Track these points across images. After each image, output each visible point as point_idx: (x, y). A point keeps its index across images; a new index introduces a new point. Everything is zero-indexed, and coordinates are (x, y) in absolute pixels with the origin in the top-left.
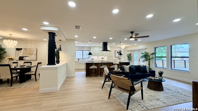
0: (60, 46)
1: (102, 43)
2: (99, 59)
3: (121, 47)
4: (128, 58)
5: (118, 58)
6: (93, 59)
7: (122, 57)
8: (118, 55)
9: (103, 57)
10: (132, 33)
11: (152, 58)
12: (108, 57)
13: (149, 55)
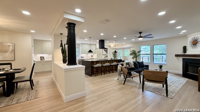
0: (61, 41)
1: (98, 41)
2: (87, 57)
3: (111, 45)
4: (113, 55)
5: (105, 56)
6: (83, 57)
7: (108, 55)
8: (105, 53)
9: (92, 55)
10: (140, 33)
11: (138, 55)
12: (97, 55)
13: (136, 52)
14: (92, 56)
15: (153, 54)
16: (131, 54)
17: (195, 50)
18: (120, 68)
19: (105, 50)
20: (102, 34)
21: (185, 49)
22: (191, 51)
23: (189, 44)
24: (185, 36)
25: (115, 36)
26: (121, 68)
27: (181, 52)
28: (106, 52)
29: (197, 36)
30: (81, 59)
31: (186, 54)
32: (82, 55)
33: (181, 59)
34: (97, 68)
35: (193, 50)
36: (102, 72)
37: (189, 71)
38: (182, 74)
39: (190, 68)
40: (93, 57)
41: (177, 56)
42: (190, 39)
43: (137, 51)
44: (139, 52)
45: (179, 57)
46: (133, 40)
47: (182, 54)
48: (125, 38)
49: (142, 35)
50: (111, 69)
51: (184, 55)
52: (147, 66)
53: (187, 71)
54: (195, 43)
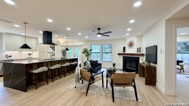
1: (42, 32)
2: (20, 55)
3: (60, 41)
4: (62, 54)
5: (51, 54)
6: (11, 56)
7: (56, 53)
8: (51, 50)
9: (31, 52)
10: (99, 29)
11: (90, 54)
12: (40, 53)
13: (88, 51)
14: (30, 54)
15: (102, 53)
16: (83, 53)
17: (131, 50)
18: (79, 72)
19: (51, 47)
20: (50, 21)
21: (124, 48)
22: (129, 51)
23: (127, 45)
24: (125, 39)
25: (69, 29)
26: (81, 71)
27: (121, 51)
28: (53, 49)
29: (132, 39)
30: (6, 59)
31: (125, 53)
32: (9, 53)
33: (122, 57)
34: (39, 74)
36: (48, 78)
37: (127, 66)
39: (128, 64)
40: (31, 56)
41: (119, 54)
42: (128, 41)
43: (89, 49)
44: (91, 50)
45: (120, 56)
46: (87, 37)
47: (122, 53)
48: (80, 34)
49: (101, 32)
50: (61, 72)
51: (124, 54)
52: (100, 64)
53: (126, 66)
54: (131, 45)
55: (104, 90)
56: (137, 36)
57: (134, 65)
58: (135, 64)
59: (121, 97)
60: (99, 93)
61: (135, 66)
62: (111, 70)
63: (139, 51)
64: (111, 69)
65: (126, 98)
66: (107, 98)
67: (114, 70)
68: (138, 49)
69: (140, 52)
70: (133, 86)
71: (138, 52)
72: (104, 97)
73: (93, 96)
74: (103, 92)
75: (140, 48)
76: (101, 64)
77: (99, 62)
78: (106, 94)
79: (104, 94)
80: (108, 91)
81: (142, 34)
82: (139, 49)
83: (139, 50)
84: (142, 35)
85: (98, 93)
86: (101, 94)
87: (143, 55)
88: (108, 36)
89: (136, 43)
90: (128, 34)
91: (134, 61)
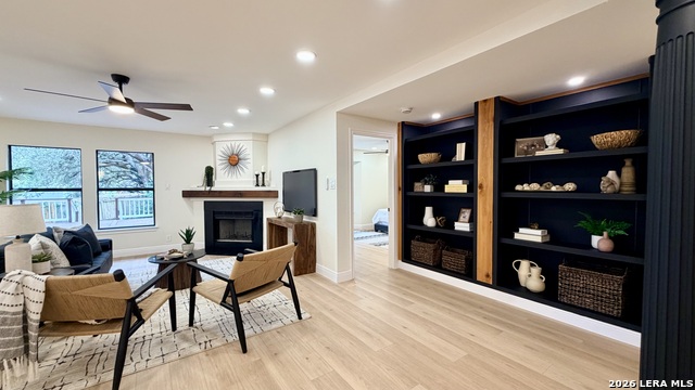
10: (120, 80)
15: (99, 190)
17: (234, 179)
21: (209, 172)
22: (224, 181)
23: (219, 162)
24: (209, 139)
29: (237, 143)
31: (213, 189)
33: (199, 204)
35: (229, 179)
37: (221, 236)
38: (204, 247)
39: (223, 229)
41: (187, 194)
42: (223, 146)
45: (192, 199)
47: (203, 189)
51: (210, 191)
52: (107, 246)
53: (217, 235)
54: (234, 161)
55: (185, 339)
56: (254, 134)
57: (245, 228)
58: (250, 225)
59: (258, 329)
60: (174, 356)
61: (249, 232)
62: (182, 257)
63: (260, 183)
64: (176, 255)
65: (274, 326)
66: (215, 354)
67: (190, 255)
68: (257, 176)
69: (263, 185)
70: (285, 284)
71: (258, 185)
72: (203, 356)
73: (150, 377)
74: (185, 345)
75: (263, 173)
76: (111, 242)
77: (100, 236)
78: (203, 346)
79: (196, 349)
80: (204, 334)
81: (266, 132)
82: (261, 176)
83: (260, 178)
84: (267, 135)
85: (167, 359)
86: (183, 354)
87: (274, 194)
88: (163, 118)
89: (250, 156)
90: (228, 124)
91: (247, 213)
